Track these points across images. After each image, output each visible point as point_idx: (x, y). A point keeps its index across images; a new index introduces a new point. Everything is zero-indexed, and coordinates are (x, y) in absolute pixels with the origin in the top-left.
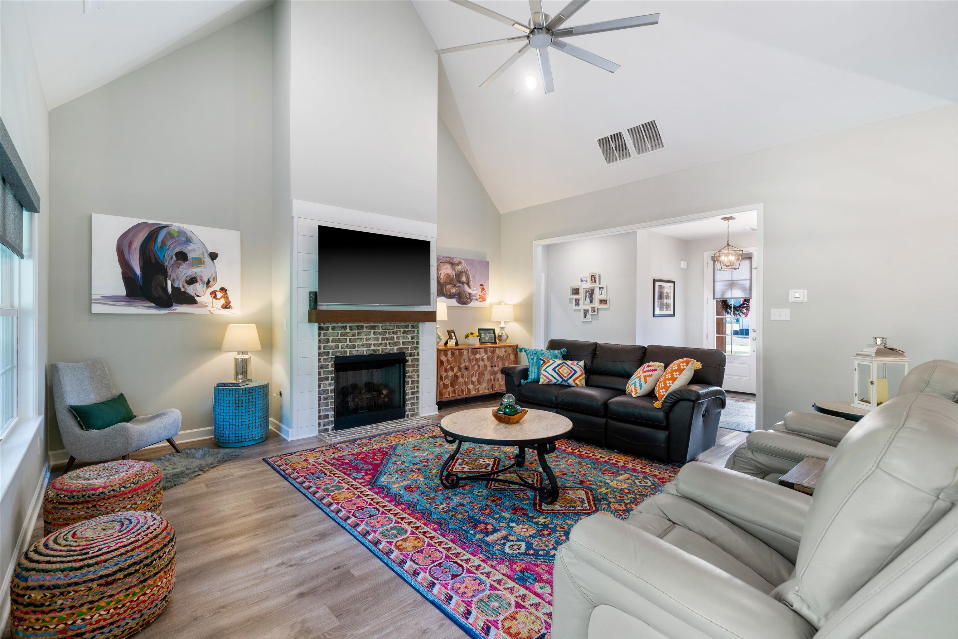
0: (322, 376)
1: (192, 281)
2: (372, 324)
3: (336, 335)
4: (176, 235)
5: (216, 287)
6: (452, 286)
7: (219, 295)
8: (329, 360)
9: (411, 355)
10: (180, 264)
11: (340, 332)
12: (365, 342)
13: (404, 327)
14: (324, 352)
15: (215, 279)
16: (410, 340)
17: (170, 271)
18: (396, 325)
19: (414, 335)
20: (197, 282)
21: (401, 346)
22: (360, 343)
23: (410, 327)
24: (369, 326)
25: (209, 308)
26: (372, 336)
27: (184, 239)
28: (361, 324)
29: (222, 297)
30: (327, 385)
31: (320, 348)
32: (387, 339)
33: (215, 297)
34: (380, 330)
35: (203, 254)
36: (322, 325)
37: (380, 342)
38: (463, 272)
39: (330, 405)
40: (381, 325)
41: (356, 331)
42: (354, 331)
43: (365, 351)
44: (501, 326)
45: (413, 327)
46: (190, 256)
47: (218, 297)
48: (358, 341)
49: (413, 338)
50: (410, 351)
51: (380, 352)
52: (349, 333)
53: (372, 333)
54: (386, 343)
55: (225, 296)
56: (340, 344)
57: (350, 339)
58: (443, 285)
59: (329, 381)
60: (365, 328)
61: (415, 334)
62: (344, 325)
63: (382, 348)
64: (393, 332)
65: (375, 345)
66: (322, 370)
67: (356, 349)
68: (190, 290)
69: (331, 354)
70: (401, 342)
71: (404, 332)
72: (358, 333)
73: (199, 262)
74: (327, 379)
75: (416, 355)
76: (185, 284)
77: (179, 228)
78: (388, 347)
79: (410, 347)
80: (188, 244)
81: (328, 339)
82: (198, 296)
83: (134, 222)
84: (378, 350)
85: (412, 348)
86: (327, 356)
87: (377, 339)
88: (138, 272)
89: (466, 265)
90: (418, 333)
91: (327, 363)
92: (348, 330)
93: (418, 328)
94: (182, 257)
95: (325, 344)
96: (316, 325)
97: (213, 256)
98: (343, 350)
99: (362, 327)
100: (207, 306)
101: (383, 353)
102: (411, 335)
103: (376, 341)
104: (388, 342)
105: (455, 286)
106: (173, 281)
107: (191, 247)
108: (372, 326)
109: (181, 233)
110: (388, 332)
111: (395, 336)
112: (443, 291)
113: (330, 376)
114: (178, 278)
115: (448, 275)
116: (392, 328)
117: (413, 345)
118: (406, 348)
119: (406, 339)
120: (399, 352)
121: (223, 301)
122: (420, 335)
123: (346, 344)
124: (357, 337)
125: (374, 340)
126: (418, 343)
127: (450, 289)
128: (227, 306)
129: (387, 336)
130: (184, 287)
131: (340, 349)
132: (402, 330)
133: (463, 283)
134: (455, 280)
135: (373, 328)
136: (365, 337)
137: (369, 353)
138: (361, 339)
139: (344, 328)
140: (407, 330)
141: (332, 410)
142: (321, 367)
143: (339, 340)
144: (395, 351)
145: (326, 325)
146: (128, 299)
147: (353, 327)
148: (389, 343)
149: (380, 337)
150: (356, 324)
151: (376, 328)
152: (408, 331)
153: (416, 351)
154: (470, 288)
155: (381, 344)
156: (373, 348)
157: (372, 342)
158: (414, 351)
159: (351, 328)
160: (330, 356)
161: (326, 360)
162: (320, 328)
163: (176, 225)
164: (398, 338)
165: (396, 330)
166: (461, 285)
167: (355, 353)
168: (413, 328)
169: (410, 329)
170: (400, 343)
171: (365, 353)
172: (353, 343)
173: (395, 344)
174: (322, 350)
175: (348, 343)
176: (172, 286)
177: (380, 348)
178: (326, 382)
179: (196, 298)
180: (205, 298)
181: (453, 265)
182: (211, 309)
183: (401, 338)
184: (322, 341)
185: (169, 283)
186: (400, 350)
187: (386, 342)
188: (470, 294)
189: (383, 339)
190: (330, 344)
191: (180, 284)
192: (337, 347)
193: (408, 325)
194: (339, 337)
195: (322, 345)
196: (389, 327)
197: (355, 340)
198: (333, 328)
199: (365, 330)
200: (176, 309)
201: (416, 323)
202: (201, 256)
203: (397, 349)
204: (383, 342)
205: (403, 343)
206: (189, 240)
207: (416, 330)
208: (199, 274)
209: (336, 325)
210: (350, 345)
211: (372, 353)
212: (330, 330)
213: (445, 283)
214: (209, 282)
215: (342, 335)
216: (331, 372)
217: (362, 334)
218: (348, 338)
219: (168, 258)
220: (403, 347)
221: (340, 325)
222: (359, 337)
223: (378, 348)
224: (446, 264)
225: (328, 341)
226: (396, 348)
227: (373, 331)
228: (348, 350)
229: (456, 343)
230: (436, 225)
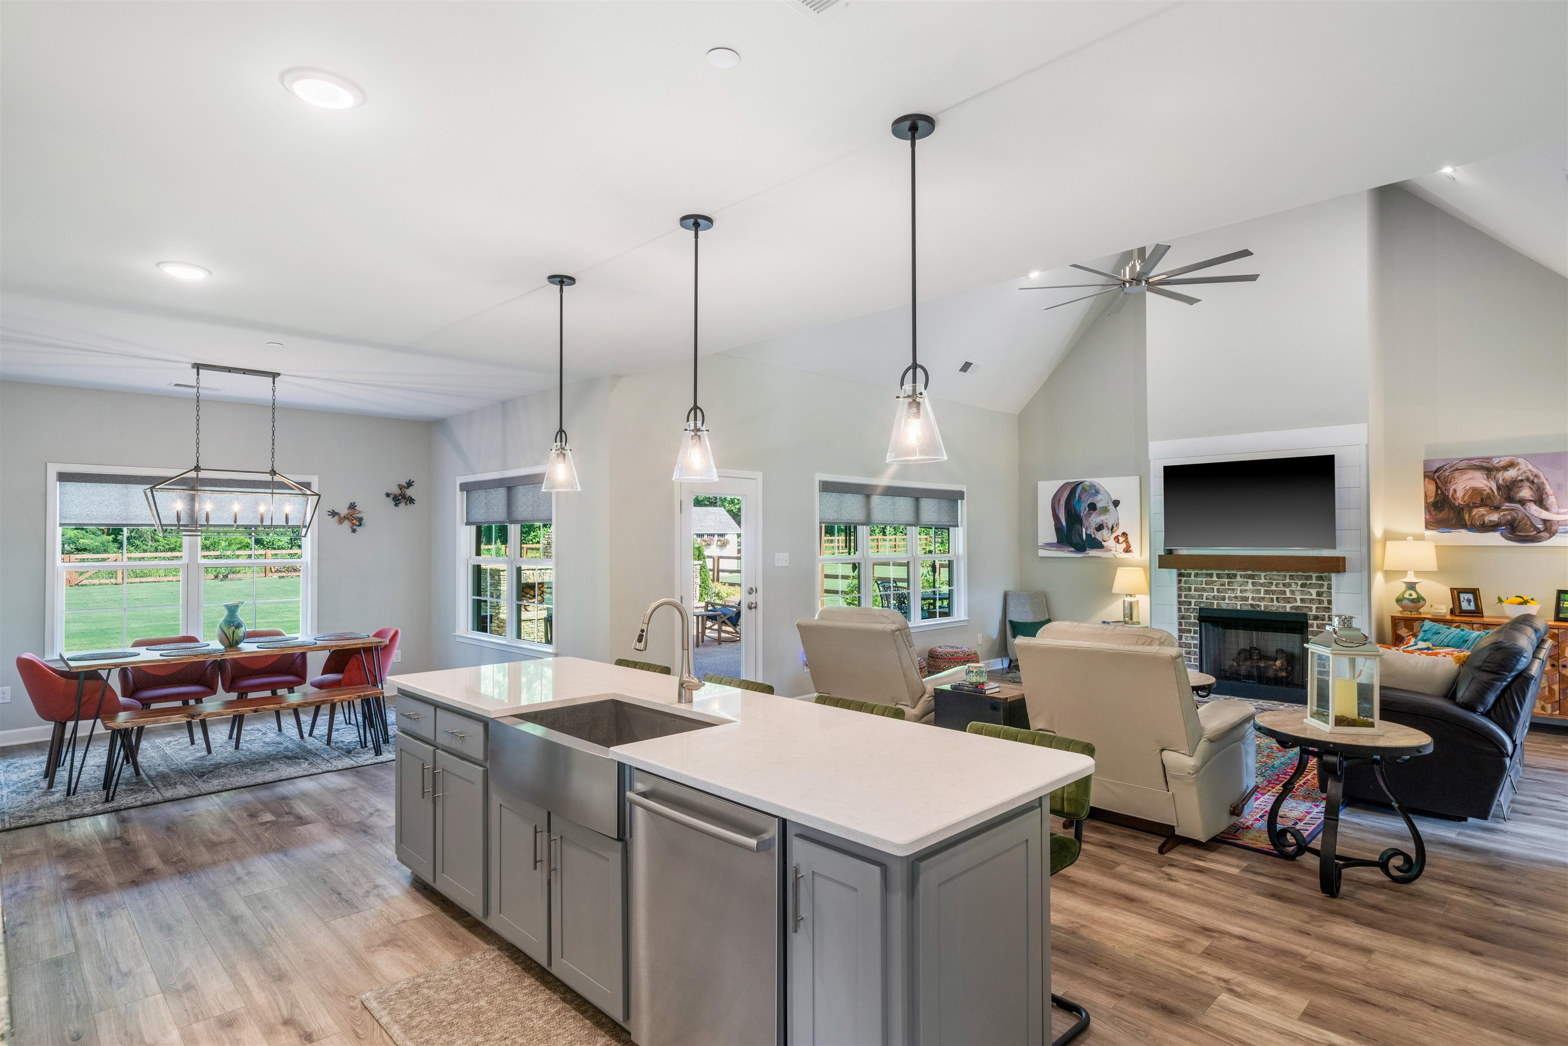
0: (1183, 627)
1: (1100, 528)
2: (1250, 572)
3: (1200, 583)
4: (1088, 488)
5: (1119, 532)
6: (1487, 509)
7: (1121, 539)
8: (1191, 610)
9: (1316, 618)
10: (1091, 514)
11: (1204, 580)
12: (1239, 594)
13: (1303, 578)
14: (1185, 601)
15: (1117, 525)
16: (1314, 596)
17: (1084, 521)
18: (1288, 574)
19: (1322, 590)
20: (1104, 528)
21: (1299, 604)
22: (1233, 595)
23: (1314, 579)
24: (1246, 575)
25: (1113, 552)
26: (1250, 586)
27: (1094, 491)
28: (1234, 572)
29: (1124, 541)
30: (1189, 638)
31: (1179, 596)
32: (1273, 592)
33: (1118, 542)
34: (1263, 581)
35: (1108, 503)
36: (1183, 571)
37: (1262, 595)
38: (1522, 481)
39: (1193, 661)
40: (1263, 574)
41: (1226, 580)
42: (1224, 580)
43: (1239, 605)
45: (1320, 578)
46: (1099, 505)
47: (1120, 542)
48: (1230, 592)
49: (1319, 594)
50: (1314, 612)
51: (1263, 609)
52: (1216, 581)
53: (1250, 584)
54: (1272, 599)
55: (1126, 541)
56: (1205, 594)
57: (1218, 589)
58: (1463, 509)
59: (1192, 635)
60: (1238, 577)
61: (1325, 589)
62: (1210, 572)
63: (1265, 603)
64: (1284, 585)
65: (1253, 599)
66: (1183, 621)
67: (1227, 601)
68: (1099, 536)
69: (1193, 604)
70: (1298, 598)
71: (1303, 585)
72: (1229, 583)
73: (1105, 510)
74: (1189, 631)
75: (1327, 619)
76: (1095, 531)
77: (1090, 483)
78: (1275, 603)
79: (1314, 607)
80: (1097, 495)
81: (1190, 587)
82: (1105, 541)
83: (1061, 483)
84: (1259, 606)
85: (1317, 608)
86: (1188, 605)
87: (1259, 591)
88: (1064, 523)
89: (1530, 467)
90: (1329, 587)
91: (1189, 614)
92: (1215, 578)
93: (1330, 580)
94: (1092, 507)
95: (1186, 593)
96: (1174, 572)
97: (1116, 503)
98: (1208, 601)
99: (1235, 576)
100: (1111, 550)
101: (1267, 610)
102: (1317, 590)
103: (1256, 594)
104: (1275, 597)
105: (1497, 508)
106: (1086, 529)
107: (1099, 497)
108: (1249, 575)
109: (1092, 486)
110: (1274, 583)
111: (1287, 590)
112: (1463, 519)
113: (1192, 629)
114: (1090, 526)
115: (1476, 491)
116: (1281, 578)
117: (1319, 604)
118: (1306, 607)
119: (1306, 595)
120: (1294, 611)
121: (1124, 545)
122: (1333, 591)
123: (1213, 594)
124: (1227, 587)
125: (1253, 592)
126: (1330, 602)
127: (1483, 515)
128: (1127, 550)
129: (1273, 588)
130: (1094, 534)
131: (1204, 600)
132: (1300, 583)
133: (1523, 502)
134: (1498, 498)
135: (1252, 577)
136: (1240, 588)
137: (1246, 608)
138: (1233, 590)
139: (1211, 575)
140: (1308, 582)
141: (1195, 668)
142: (1183, 617)
143: (1204, 590)
144: (1288, 610)
145: (1187, 572)
146: (1058, 545)
147: (1222, 575)
148: (1277, 599)
149: (1263, 589)
150: (1226, 572)
151: (1256, 578)
152: (1310, 584)
153: (1327, 614)
154: (1547, 509)
155: (1263, 598)
156: (1250, 602)
157: (1250, 595)
158: (1323, 613)
159: (1219, 576)
160: (1193, 606)
161: (1187, 610)
162: (1180, 575)
163: (1089, 480)
164: (1292, 592)
165: (1288, 581)
166: (1519, 506)
167: (1224, 607)
168: (1319, 580)
169: (1314, 581)
170: (1295, 599)
171: (1239, 608)
172: (1223, 594)
173: (1287, 600)
174: (1183, 599)
175: (1216, 593)
176: (1086, 533)
177: (1262, 604)
178: (1188, 635)
179: (1103, 543)
180: (1110, 543)
181: (1489, 470)
182: (1115, 553)
183: (1297, 593)
184: (1183, 588)
185: (1084, 530)
186: (1296, 609)
187: (1271, 596)
188: (1545, 521)
189: (1267, 592)
190: (1193, 592)
191: (1091, 531)
192: (1201, 597)
193: (1311, 576)
194: (1204, 586)
195: (1183, 594)
196: (1276, 577)
197: (1225, 591)
198: (1196, 575)
199: (1238, 578)
200: (1088, 553)
201: (1327, 574)
202: (1107, 505)
203: (1291, 608)
204: (1267, 596)
205: (1302, 600)
206: (1097, 492)
207: (1326, 583)
208: (1105, 521)
209: (1200, 572)
210: (1218, 596)
211: (1250, 608)
212: (1193, 578)
213: (1468, 505)
214: (1113, 527)
215: (1207, 583)
216: (1194, 625)
217: (1235, 583)
218: (1215, 588)
219: (1083, 509)
220: (1301, 605)
221: (1204, 571)
222: (1230, 587)
223: (1258, 603)
224: (1469, 471)
225: (1190, 589)
226: (1288, 606)
227: (1250, 581)
228: (1215, 602)
229: (1452, 612)
230: (1366, 424)
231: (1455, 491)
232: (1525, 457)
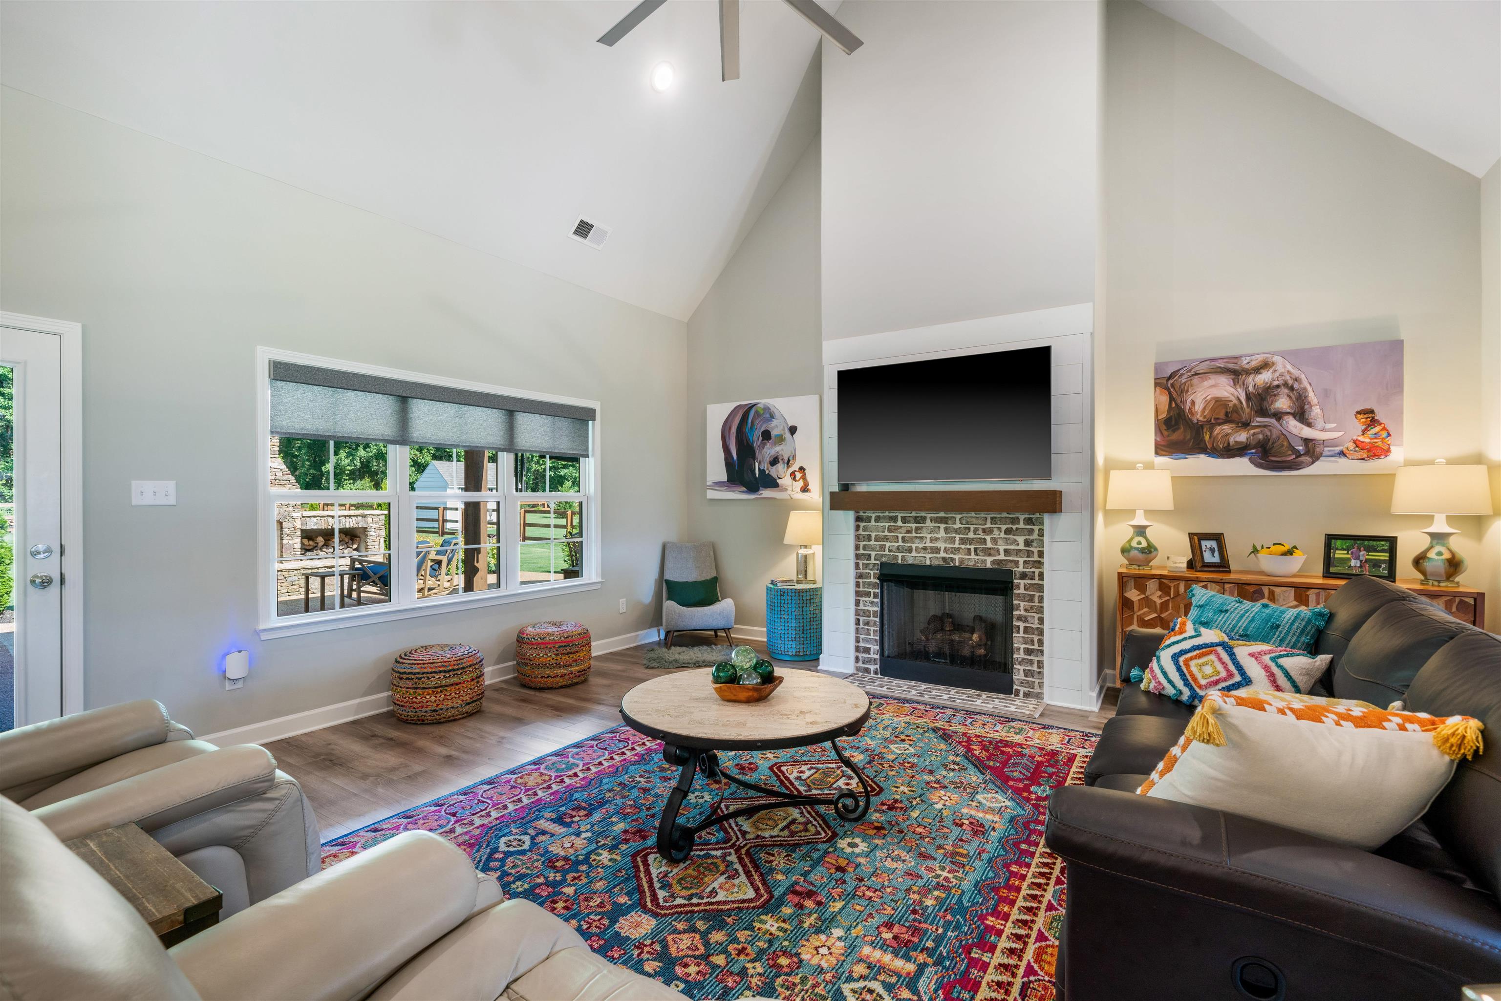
0: (861, 589)
1: (774, 461)
2: (942, 514)
3: (881, 529)
4: (762, 412)
5: (795, 467)
6: (1233, 426)
7: (798, 475)
8: (871, 566)
9: (1023, 576)
10: (765, 444)
11: (887, 525)
12: (928, 544)
13: (1008, 521)
14: (863, 554)
15: (794, 457)
16: (1021, 546)
17: (757, 453)
18: (989, 517)
19: (1031, 538)
20: (779, 462)
21: (1002, 557)
22: (921, 546)
23: (1022, 522)
24: (937, 517)
25: (789, 492)
26: (942, 534)
27: (768, 416)
28: (923, 514)
29: (801, 478)
30: (868, 604)
31: (857, 547)
32: (971, 541)
33: (794, 479)
34: (958, 525)
35: (784, 430)
36: (861, 514)
37: (957, 545)
38: (1278, 386)
39: (872, 634)
40: (958, 517)
41: (914, 526)
42: (910, 525)
43: (928, 559)
44: (1433, 529)
45: (1029, 521)
46: (774, 433)
47: (797, 478)
48: (917, 541)
49: (1028, 543)
50: (1021, 569)
51: (957, 564)
52: (901, 527)
53: (942, 530)
54: (969, 550)
55: (804, 478)
56: (888, 544)
57: (903, 538)
58: (1202, 427)
59: (871, 599)
60: (928, 520)
61: (1035, 536)
62: (894, 514)
63: (961, 556)
64: (984, 531)
65: (946, 550)
66: (861, 581)
67: (914, 554)
68: (773, 471)
69: (873, 558)
70: (1002, 549)
71: (1008, 531)
72: (917, 529)
73: (781, 439)
74: (868, 594)
75: (1037, 577)
76: (769, 466)
77: (764, 405)
78: (973, 556)
79: (1021, 560)
80: (771, 421)
81: (870, 535)
82: (780, 478)
83: (731, 406)
84: (952, 560)
85: (1025, 562)
86: (867, 560)
87: (953, 540)
88: (735, 457)
89: (1289, 367)
90: (1041, 534)
91: (868, 571)
92: (899, 523)
93: (1042, 523)
94: (767, 435)
95: (865, 543)
96: (850, 515)
97: (793, 430)
98: (891, 553)
99: (924, 519)
100: (787, 490)
101: (963, 566)
102: (1025, 537)
103: (950, 543)
104: (972, 547)
105: (1246, 425)
106: (760, 463)
107: (774, 423)
108: (941, 518)
109: (767, 409)
110: (972, 529)
111: (988, 538)
112: (1203, 440)
113: (872, 591)
114: (763, 459)
115: (1219, 403)
116: (980, 521)
117: (1028, 557)
118: (1011, 561)
119: (1011, 544)
120: (995, 567)
121: (801, 484)
122: (1046, 539)
123: (897, 544)
124: (914, 534)
125: (945, 542)
126: (1041, 554)
127: (1227, 435)
128: (805, 489)
129: (971, 535)
130: (768, 469)
131: (887, 552)
132: (1004, 527)
133: (1278, 416)
134: (1247, 410)
135: (944, 520)
136: (929, 536)
137: (936, 563)
138: (921, 538)
139: (894, 519)
140: (1014, 527)
141: (875, 643)
142: (860, 576)
143: (886, 539)
144: (989, 565)
145: (866, 514)
146: (729, 484)
147: (908, 519)
148: (976, 550)
149: (958, 537)
150: (914, 514)
151: (950, 522)
152: (1017, 529)
153: (1037, 571)
154: (1309, 425)
155: (958, 549)
156: (943, 554)
157: (941, 545)
158: (1033, 570)
159: (904, 519)
160: (873, 561)
161: (866, 566)
162: (858, 519)
163: (763, 402)
164: (994, 541)
165: (989, 525)
166: (1273, 421)
167: (910, 561)
168: (1029, 524)
169: (1022, 525)
170: (998, 550)
171: (928, 562)
172: (909, 545)
173: (988, 552)
174: (861, 551)
175: (900, 543)
176: (759, 468)
177: (957, 557)
178: (867, 599)
179: (778, 481)
180: (785, 481)
181: (1236, 373)
182: (792, 493)
183: (1000, 542)
184: (861, 537)
185: (757, 465)
186: (998, 564)
187: (968, 546)
188: (1306, 441)
189: (963, 541)
190: (873, 542)
191: (765, 466)
192: (882, 548)
193: (1018, 518)
194: (886, 533)
195: (862, 544)
196: (974, 521)
197: (912, 540)
198: (878, 519)
199: (928, 523)
200: (761, 494)
201: (1037, 515)
202: (782, 433)
203: (993, 562)
204: (963, 547)
205: (1006, 551)
206: (772, 416)
207: (1036, 528)
208: (780, 453)
209: (881, 515)
210: (903, 548)
211: (942, 563)
212: (873, 522)
213: (1209, 422)
214: (789, 461)
215: (890, 530)
216: (874, 585)
217: (924, 529)
218: (900, 536)
219: (756, 437)
220: (1005, 558)
221: (887, 514)
222: (918, 535)
223: (952, 556)
224: (1213, 376)
225: (869, 538)
226: (989, 559)
227: (943, 526)
228: (900, 555)
229: (1191, 565)
230: (1091, 304)
231: (1193, 403)
232: (1283, 355)
